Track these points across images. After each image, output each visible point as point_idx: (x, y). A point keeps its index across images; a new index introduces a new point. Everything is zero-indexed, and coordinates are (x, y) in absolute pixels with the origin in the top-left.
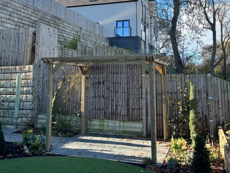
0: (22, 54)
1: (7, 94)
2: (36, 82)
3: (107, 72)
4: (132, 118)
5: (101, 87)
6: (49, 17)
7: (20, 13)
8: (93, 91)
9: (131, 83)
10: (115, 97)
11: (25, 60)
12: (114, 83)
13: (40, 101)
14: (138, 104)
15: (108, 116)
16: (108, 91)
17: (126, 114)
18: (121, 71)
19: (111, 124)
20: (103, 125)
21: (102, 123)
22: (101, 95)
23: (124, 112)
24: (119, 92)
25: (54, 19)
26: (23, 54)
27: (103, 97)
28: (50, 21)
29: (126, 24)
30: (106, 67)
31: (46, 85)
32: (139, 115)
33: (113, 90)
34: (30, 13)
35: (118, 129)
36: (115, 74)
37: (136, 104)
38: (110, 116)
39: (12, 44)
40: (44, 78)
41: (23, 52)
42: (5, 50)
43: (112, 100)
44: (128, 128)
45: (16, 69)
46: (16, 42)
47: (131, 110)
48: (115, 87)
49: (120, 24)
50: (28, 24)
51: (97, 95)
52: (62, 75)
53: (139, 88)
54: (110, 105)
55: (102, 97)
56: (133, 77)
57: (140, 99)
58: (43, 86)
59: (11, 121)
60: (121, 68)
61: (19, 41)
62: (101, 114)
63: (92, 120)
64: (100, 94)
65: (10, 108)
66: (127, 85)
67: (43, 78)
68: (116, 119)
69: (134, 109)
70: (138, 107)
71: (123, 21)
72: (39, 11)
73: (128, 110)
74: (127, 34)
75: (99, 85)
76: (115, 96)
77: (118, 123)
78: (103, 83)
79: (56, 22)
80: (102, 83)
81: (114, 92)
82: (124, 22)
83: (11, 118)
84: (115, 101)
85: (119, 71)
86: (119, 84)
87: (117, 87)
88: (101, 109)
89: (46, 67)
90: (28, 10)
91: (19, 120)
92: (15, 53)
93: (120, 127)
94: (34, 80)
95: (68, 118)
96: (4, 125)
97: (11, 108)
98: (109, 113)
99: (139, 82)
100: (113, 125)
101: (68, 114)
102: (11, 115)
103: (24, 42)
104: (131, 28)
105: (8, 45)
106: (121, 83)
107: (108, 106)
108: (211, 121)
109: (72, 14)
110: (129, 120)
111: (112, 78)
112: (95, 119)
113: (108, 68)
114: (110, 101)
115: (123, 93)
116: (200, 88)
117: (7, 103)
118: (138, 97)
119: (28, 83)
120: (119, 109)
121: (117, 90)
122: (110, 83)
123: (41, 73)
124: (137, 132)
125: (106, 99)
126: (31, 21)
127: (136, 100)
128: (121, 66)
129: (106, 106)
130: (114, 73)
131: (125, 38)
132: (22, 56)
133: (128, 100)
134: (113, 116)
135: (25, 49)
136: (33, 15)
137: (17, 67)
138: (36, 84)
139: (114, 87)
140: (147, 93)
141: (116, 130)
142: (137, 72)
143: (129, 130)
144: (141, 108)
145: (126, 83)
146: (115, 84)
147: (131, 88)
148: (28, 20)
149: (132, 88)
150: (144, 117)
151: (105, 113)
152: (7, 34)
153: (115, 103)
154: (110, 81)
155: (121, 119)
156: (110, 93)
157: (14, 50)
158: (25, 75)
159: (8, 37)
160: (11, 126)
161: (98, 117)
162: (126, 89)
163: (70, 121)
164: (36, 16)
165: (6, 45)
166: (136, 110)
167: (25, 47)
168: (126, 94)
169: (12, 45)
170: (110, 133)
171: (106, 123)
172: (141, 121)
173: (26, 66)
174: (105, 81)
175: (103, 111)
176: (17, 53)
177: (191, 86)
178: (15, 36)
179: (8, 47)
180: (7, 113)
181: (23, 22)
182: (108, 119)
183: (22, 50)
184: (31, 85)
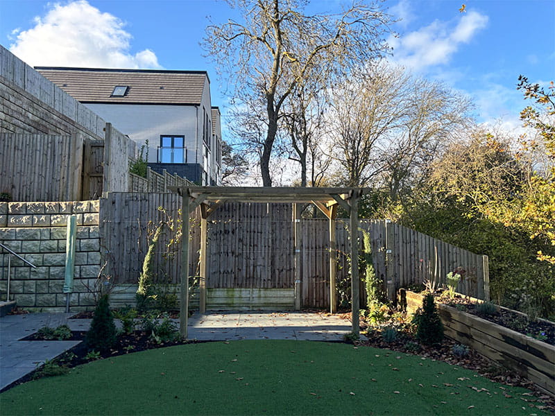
0: (62, 180)
1: (42, 251)
2: (107, 230)
3: (240, 216)
4: (279, 284)
5: (230, 239)
6: (55, 117)
7: (7, 103)
8: (215, 245)
9: (278, 232)
10: (252, 254)
11: (69, 191)
12: (250, 232)
13: (114, 263)
14: (288, 262)
15: (240, 283)
16: (241, 243)
17: (270, 278)
18: (262, 213)
19: (244, 294)
20: (233, 297)
21: (230, 293)
22: (230, 251)
23: (267, 275)
24: (259, 246)
25: (64, 122)
26: (65, 180)
27: (233, 253)
28: (59, 126)
29: (178, 141)
30: (238, 208)
31: (125, 234)
32: (290, 278)
33: (248, 243)
34: (25, 106)
35: (256, 301)
36: (253, 218)
37: (285, 262)
38: (245, 282)
39: (40, 162)
40: (122, 224)
41: (65, 177)
42: (21, 171)
43: (248, 258)
44: (273, 299)
45: (60, 207)
46: (49, 158)
47: (277, 272)
48: (252, 237)
49: (167, 141)
50: (22, 126)
51: (222, 251)
52: (157, 219)
53: (290, 239)
54: (245, 266)
55: (230, 255)
56: (282, 223)
57: (292, 256)
58: (122, 237)
59: (54, 299)
60: (262, 210)
61: (54, 155)
62: (229, 279)
63: (214, 289)
64: (228, 250)
65: (51, 278)
66: (272, 235)
67: (119, 223)
68: (254, 287)
69: (282, 270)
70: (288, 266)
71: (173, 137)
72: (40, 104)
73: (273, 272)
74: (179, 160)
75: (226, 236)
76: (252, 251)
77: (256, 292)
78: (233, 233)
79: (67, 126)
80: (231, 233)
81: (250, 245)
82: (175, 138)
83: (54, 295)
84: (252, 258)
85: (260, 214)
86: (259, 234)
87: (256, 238)
88: (230, 271)
89: (126, 205)
90: (20, 100)
91: (74, 297)
92: (45, 178)
93: (260, 297)
94: (103, 227)
95: (172, 289)
96: (40, 309)
97: (53, 278)
98: (243, 277)
99: (290, 231)
100: (249, 296)
101: (170, 282)
102: (54, 289)
103: (67, 160)
104: (186, 150)
105: (28, 163)
106: (263, 231)
107: (240, 268)
108: (389, 282)
109: (88, 116)
110: (274, 287)
111: (247, 225)
112: (219, 287)
113: (241, 209)
114: (245, 260)
115: (265, 246)
116: (375, 238)
117: (44, 268)
118: (288, 252)
119: (89, 232)
120: (259, 271)
121: (255, 243)
122: (245, 233)
123: (117, 214)
124: (286, 304)
125: (238, 256)
126: (27, 121)
127: (285, 257)
128: (262, 206)
129: (237, 268)
130: (251, 217)
131: (176, 166)
132: (61, 184)
133: (273, 257)
134: (250, 281)
135: (70, 173)
136: (31, 110)
137: (63, 204)
138: (107, 233)
139: (250, 238)
140: (302, 246)
141: (253, 302)
142: (287, 216)
143: (274, 302)
144: (292, 268)
145: (270, 232)
146: (252, 233)
147: (278, 239)
148: (21, 118)
149: (280, 239)
150: (297, 282)
151: (235, 278)
152: (26, 141)
153: (252, 262)
154: (245, 228)
155: (262, 287)
156: (244, 247)
157: (44, 172)
158: (81, 218)
159: (29, 148)
160: (56, 309)
161: (224, 285)
162: (270, 240)
163: (175, 293)
164: (35, 113)
165: (25, 162)
166: (284, 271)
167: (68, 169)
168: (270, 248)
169: (37, 163)
170: (244, 308)
171: (237, 294)
172: (292, 286)
173: (82, 202)
174: (236, 228)
175: (233, 275)
176: (51, 178)
177: (365, 236)
178: (46, 147)
179: (30, 166)
180: (44, 286)
181: (14, 121)
182: (241, 287)
183: (62, 172)
184: (97, 235)
